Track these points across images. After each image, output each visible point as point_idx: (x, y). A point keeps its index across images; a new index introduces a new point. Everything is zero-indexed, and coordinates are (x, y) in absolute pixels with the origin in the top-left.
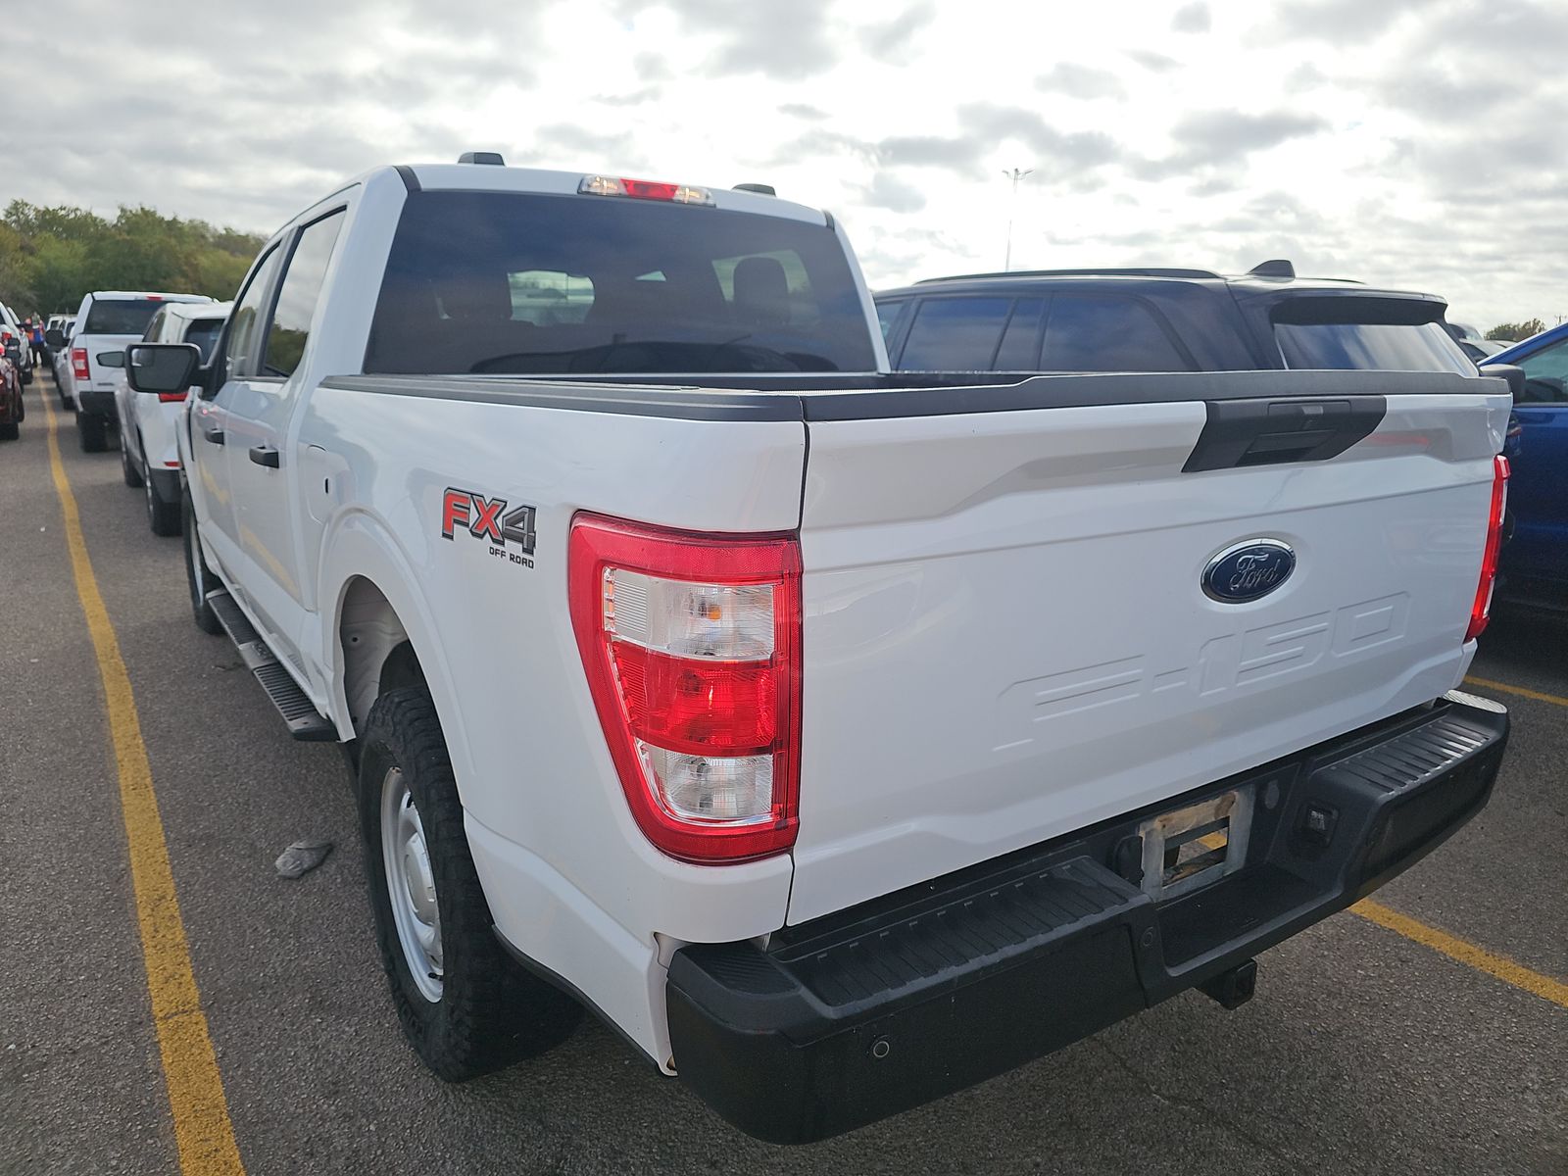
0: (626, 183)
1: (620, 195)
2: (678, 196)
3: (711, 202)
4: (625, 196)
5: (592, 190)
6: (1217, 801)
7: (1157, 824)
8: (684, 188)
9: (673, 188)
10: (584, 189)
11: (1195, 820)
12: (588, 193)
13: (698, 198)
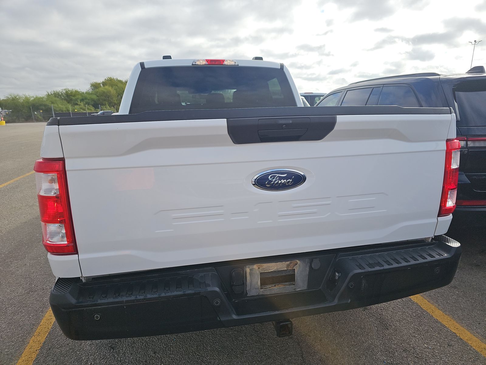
0: (207, 61)
1: (205, 65)
2: (225, 63)
3: (236, 64)
4: (207, 65)
5: (196, 64)
6: (288, 263)
7: (255, 267)
8: (227, 61)
9: (223, 61)
10: (194, 64)
11: (276, 268)
12: (195, 65)
13: (233, 63)
